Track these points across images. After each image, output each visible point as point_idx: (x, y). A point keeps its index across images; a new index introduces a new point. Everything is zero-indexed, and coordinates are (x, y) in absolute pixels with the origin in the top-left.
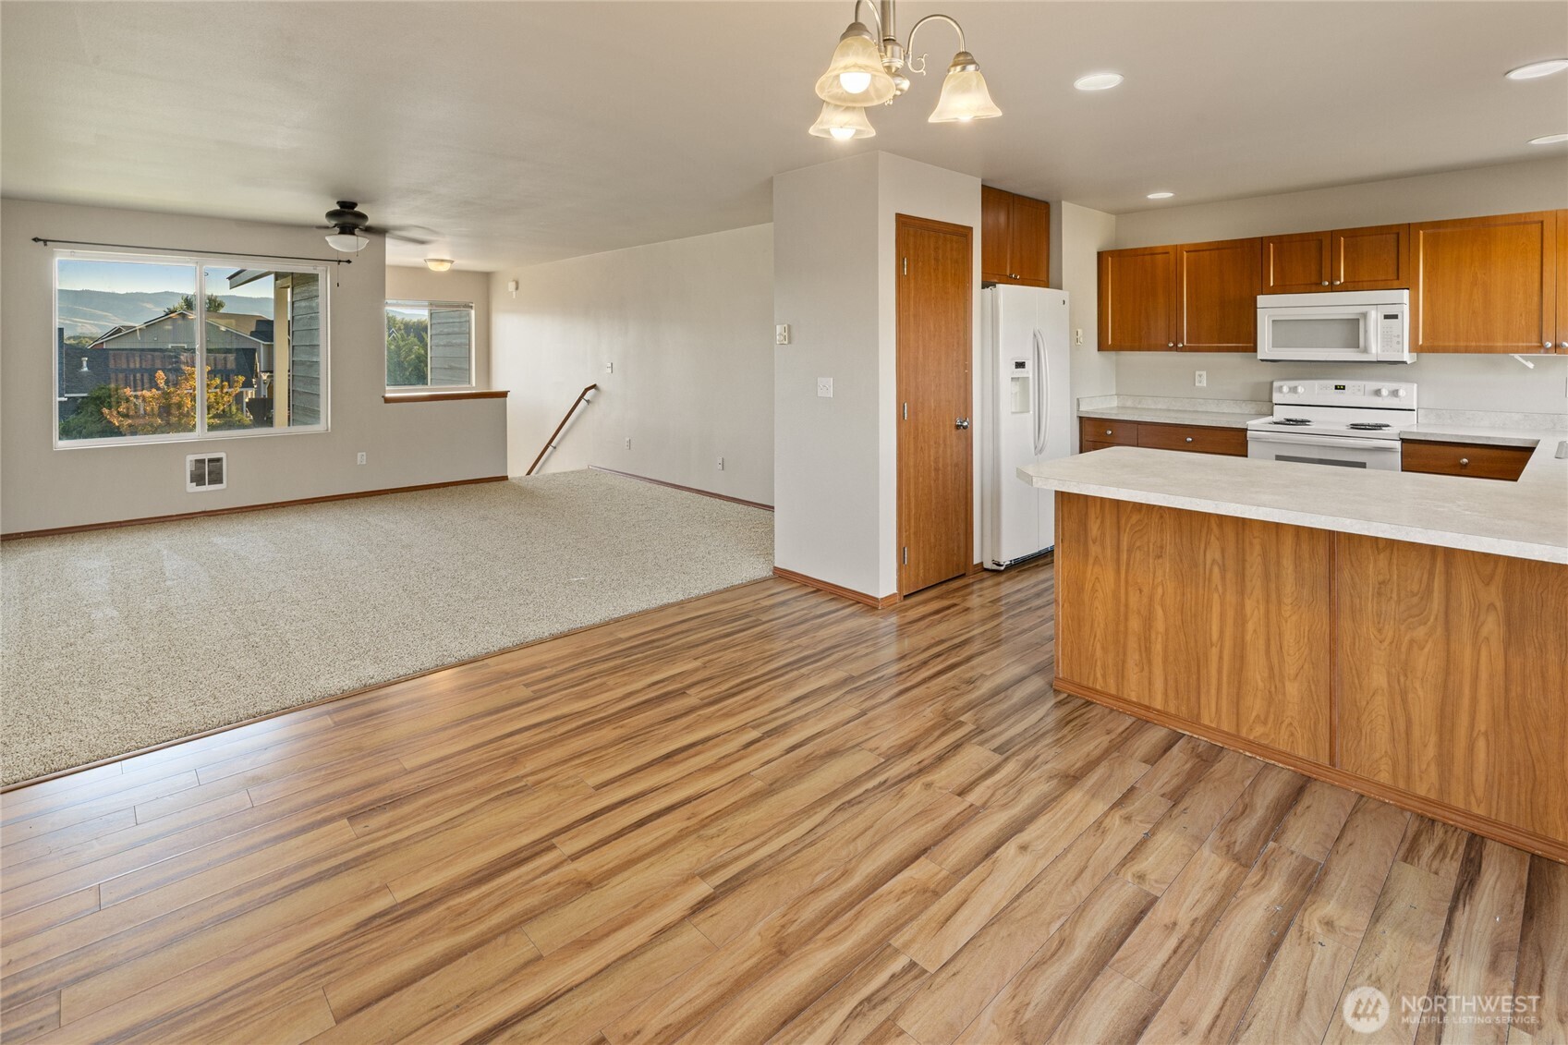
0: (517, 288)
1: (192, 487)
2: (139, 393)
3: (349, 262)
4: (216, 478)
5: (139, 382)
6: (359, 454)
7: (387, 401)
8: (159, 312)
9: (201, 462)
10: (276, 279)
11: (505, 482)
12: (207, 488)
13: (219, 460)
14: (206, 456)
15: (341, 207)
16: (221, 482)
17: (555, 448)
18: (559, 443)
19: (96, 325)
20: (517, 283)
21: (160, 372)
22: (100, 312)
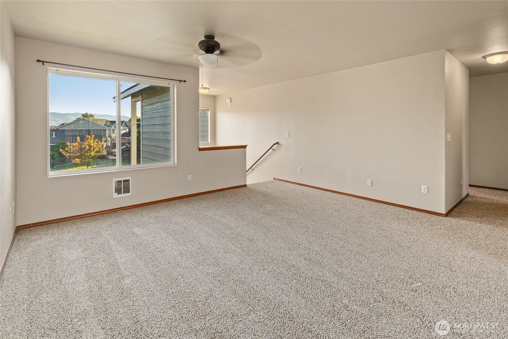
0: (231, 102)
1: (116, 195)
2: (71, 144)
3: (185, 81)
4: (127, 190)
5: (71, 140)
6: (189, 176)
7: (200, 150)
8: (75, 118)
9: (120, 182)
10: (132, 98)
11: (246, 187)
12: (123, 195)
13: (128, 181)
14: (122, 179)
15: (207, 38)
16: (129, 192)
17: (253, 170)
18: (255, 168)
19: (56, 123)
20: (231, 99)
21: (78, 137)
22: (57, 119)
